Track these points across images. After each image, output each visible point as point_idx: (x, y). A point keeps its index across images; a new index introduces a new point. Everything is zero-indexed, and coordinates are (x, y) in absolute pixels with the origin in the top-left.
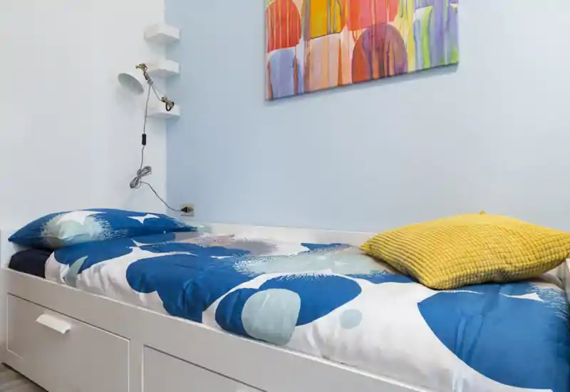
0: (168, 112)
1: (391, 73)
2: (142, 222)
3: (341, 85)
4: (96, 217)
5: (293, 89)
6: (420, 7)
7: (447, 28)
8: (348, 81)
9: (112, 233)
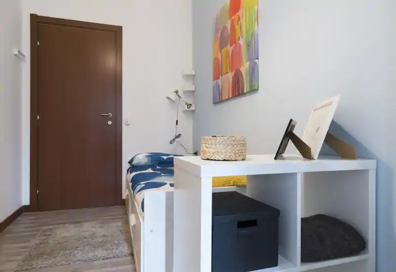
0: (189, 109)
1: (241, 93)
3: (229, 99)
4: (147, 156)
5: (218, 100)
6: (246, 62)
7: (254, 71)
8: (230, 96)
9: (151, 163)
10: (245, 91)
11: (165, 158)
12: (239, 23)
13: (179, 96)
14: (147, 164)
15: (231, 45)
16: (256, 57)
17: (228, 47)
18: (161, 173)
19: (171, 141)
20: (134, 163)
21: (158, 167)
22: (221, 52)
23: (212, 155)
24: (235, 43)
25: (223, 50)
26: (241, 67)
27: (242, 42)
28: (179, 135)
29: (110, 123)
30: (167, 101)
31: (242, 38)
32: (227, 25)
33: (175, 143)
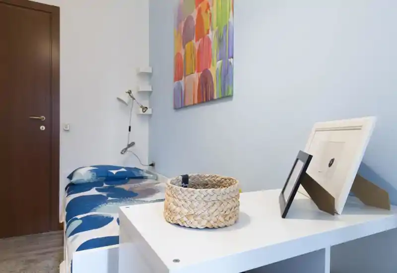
0: (144, 113)
1: (209, 99)
2: (114, 173)
3: (194, 104)
4: (91, 171)
5: (180, 104)
6: (218, 61)
7: (227, 74)
8: (196, 102)
9: (97, 179)
10: (215, 97)
11: (114, 172)
12: (209, 12)
13: (132, 97)
14: (92, 181)
15: (197, 40)
16: (231, 55)
17: (193, 41)
18: (108, 196)
19: (123, 151)
20: (74, 180)
21: (105, 185)
22: (184, 47)
23: (185, 219)
24: (204, 37)
25: (186, 46)
26: (210, 67)
27: (212, 35)
28: (133, 144)
29: (43, 128)
30: (118, 103)
31: (212, 30)
32: (192, 15)
33: (127, 153)
